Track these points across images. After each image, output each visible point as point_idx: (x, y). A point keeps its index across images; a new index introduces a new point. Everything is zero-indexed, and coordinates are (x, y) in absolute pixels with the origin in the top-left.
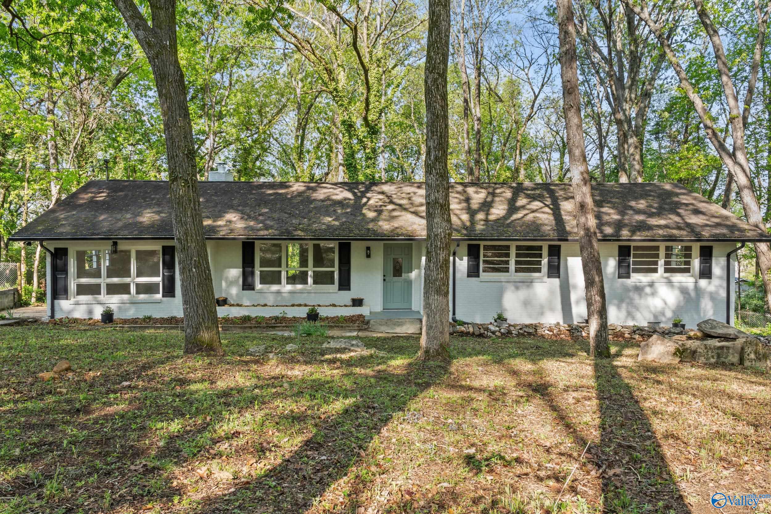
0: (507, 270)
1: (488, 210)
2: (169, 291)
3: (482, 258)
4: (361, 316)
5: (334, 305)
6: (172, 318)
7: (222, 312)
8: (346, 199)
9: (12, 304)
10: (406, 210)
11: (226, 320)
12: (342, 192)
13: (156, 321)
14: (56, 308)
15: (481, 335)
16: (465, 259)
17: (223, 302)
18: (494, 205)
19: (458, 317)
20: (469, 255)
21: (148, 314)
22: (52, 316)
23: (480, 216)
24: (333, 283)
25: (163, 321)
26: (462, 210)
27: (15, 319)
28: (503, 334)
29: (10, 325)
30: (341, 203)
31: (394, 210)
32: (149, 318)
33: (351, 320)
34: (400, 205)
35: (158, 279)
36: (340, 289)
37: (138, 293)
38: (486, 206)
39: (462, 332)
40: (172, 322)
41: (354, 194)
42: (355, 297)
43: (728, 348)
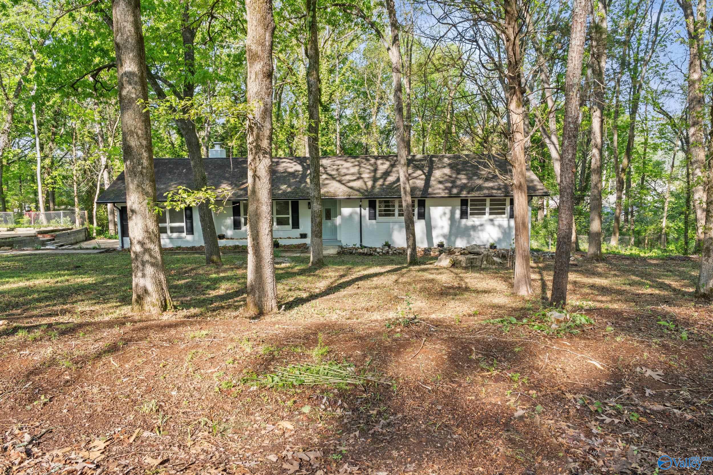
0: (393, 215)
1: (386, 178)
2: (191, 231)
3: (378, 209)
4: (305, 244)
5: (289, 238)
6: (193, 247)
7: (222, 243)
8: (296, 171)
9: (84, 238)
10: (334, 179)
11: (225, 247)
12: (295, 165)
13: (184, 249)
14: (125, 242)
15: (371, 255)
16: (367, 209)
17: (222, 237)
18: (391, 174)
19: (364, 244)
20: (370, 206)
21: (179, 245)
22: (123, 247)
23: (380, 182)
24: (289, 224)
25: (187, 249)
26: (369, 178)
27: (102, 249)
28: (383, 254)
29: (103, 252)
30: (293, 175)
31: (326, 179)
32: (180, 247)
33: (298, 246)
34: (331, 175)
35: (183, 224)
36: (293, 228)
37: (172, 232)
38: (387, 174)
39: (360, 253)
40: (193, 250)
41: (303, 166)
42: (302, 233)
43: (476, 259)
